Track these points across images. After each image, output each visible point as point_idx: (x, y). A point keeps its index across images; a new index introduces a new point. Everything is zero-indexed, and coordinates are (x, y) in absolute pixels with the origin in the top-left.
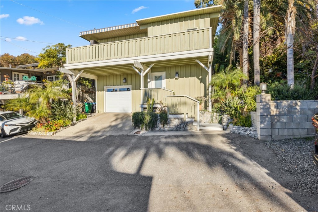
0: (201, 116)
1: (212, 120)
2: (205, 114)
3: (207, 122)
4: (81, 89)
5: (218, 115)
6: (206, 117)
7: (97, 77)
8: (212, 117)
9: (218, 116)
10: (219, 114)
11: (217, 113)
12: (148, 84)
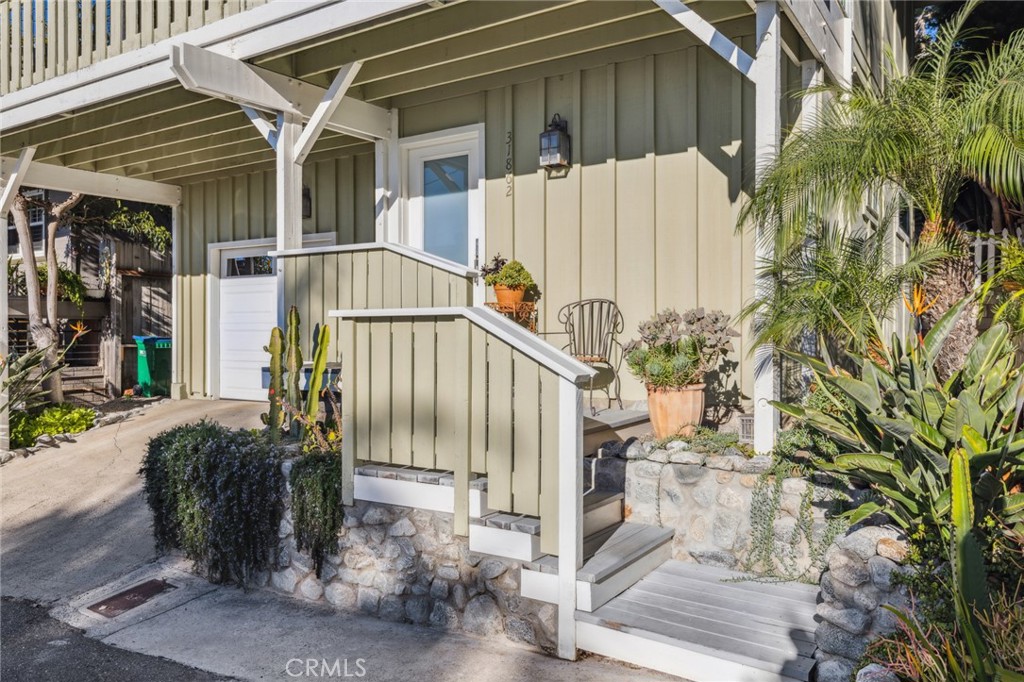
0: (672, 496)
1: (766, 540)
2: (709, 483)
3: (717, 558)
4: (114, 261)
5: (821, 504)
6: (714, 507)
7: (176, 190)
8: (763, 513)
9: (818, 514)
10: (830, 494)
11: (813, 480)
12: (379, 220)
